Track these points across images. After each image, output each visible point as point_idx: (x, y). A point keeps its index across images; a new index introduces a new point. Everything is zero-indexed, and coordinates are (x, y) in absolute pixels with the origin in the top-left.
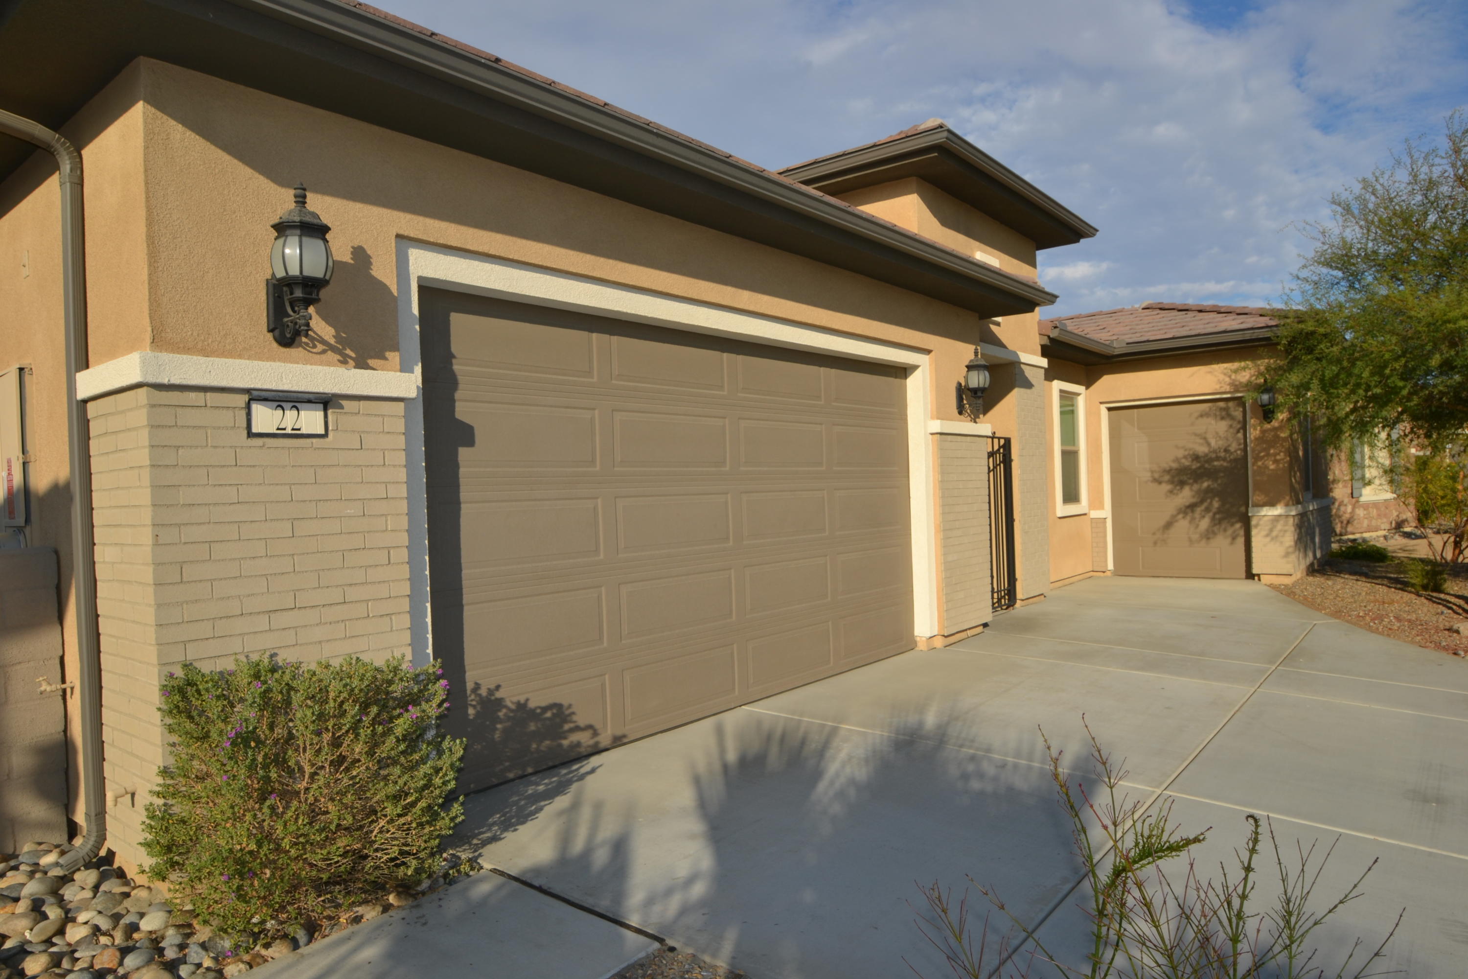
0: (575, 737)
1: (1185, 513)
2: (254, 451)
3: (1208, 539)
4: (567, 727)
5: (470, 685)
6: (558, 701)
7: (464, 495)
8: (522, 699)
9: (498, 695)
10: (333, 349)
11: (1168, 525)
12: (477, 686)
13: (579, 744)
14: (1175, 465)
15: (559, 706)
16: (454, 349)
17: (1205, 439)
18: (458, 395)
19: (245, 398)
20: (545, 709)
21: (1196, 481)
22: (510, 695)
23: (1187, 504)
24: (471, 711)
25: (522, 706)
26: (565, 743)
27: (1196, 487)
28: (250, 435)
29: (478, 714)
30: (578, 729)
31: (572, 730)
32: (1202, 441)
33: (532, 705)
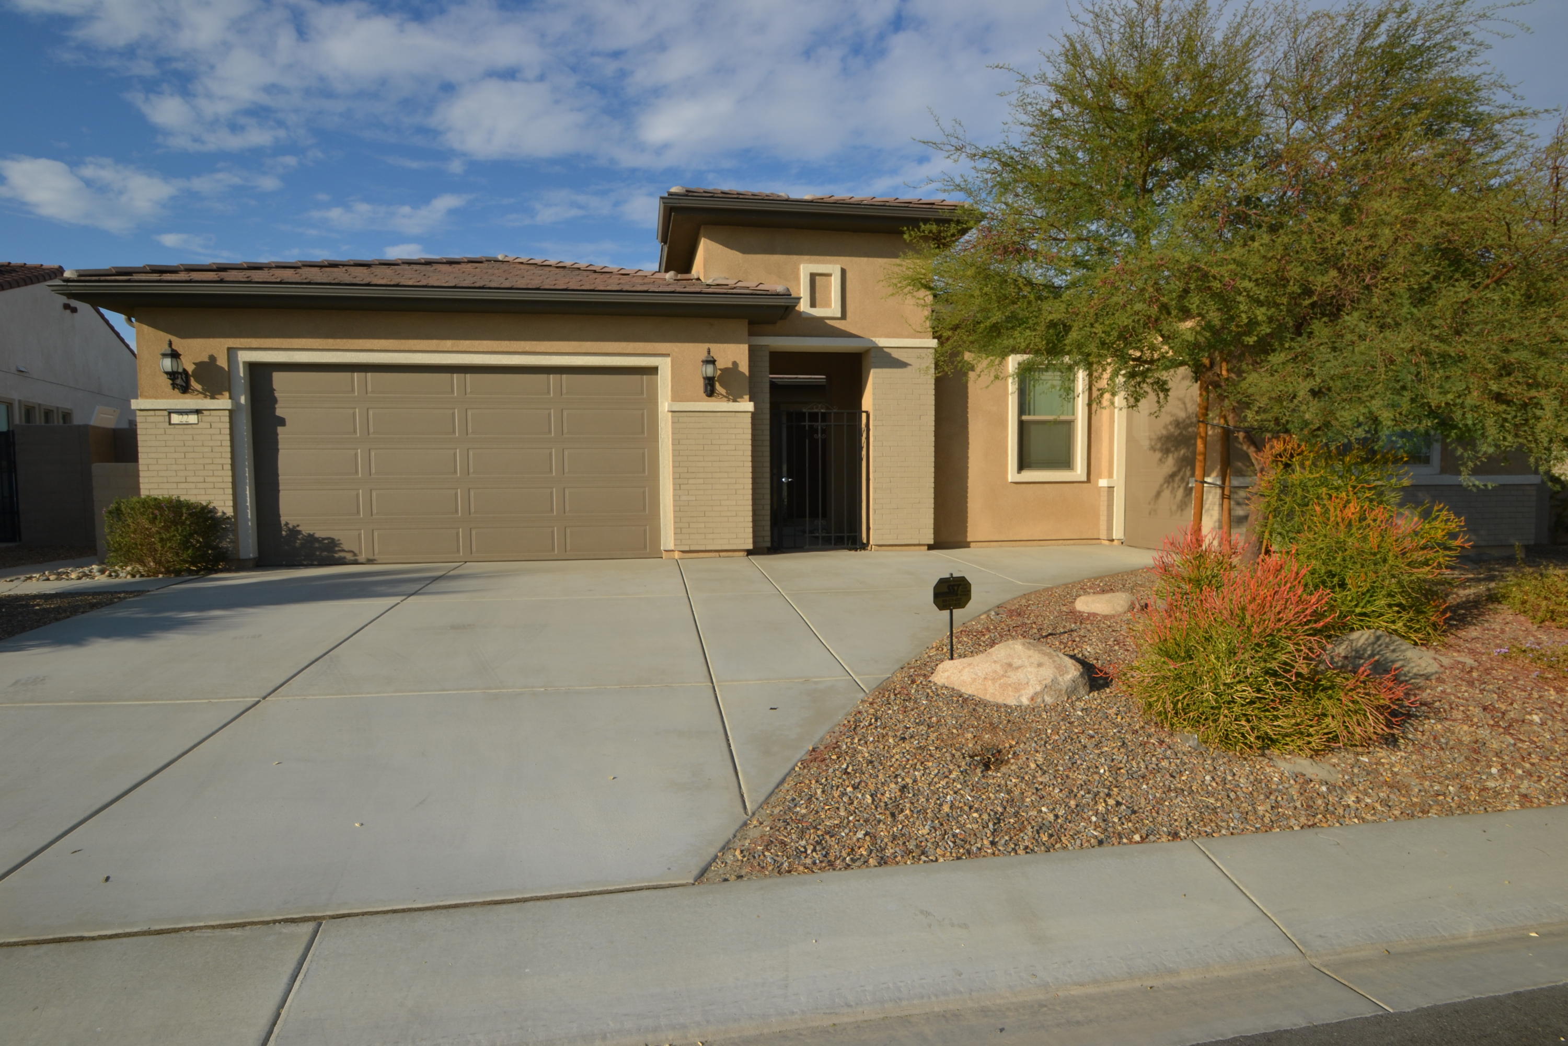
0: (342, 554)
1: (1169, 483)
2: (171, 430)
3: (1182, 510)
4: (337, 549)
5: (283, 523)
6: (332, 536)
7: (280, 446)
8: (311, 533)
9: (298, 529)
10: (201, 393)
11: (1158, 494)
12: (287, 524)
13: (345, 558)
14: (1164, 432)
15: (333, 540)
16: (275, 387)
17: (1184, 403)
18: (277, 406)
19: (166, 413)
20: (324, 539)
21: (1176, 449)
22: (305, 529)
23: (1170, 473)
24: (284, 533)
25: (311, 536)
26: (337, 555)
27: (1176, 454)
28: (170, 424)
29: (287, 535)
30: (343, 551)
31: (340, 551)
32: (1182, 406)
33: (317, 535)
